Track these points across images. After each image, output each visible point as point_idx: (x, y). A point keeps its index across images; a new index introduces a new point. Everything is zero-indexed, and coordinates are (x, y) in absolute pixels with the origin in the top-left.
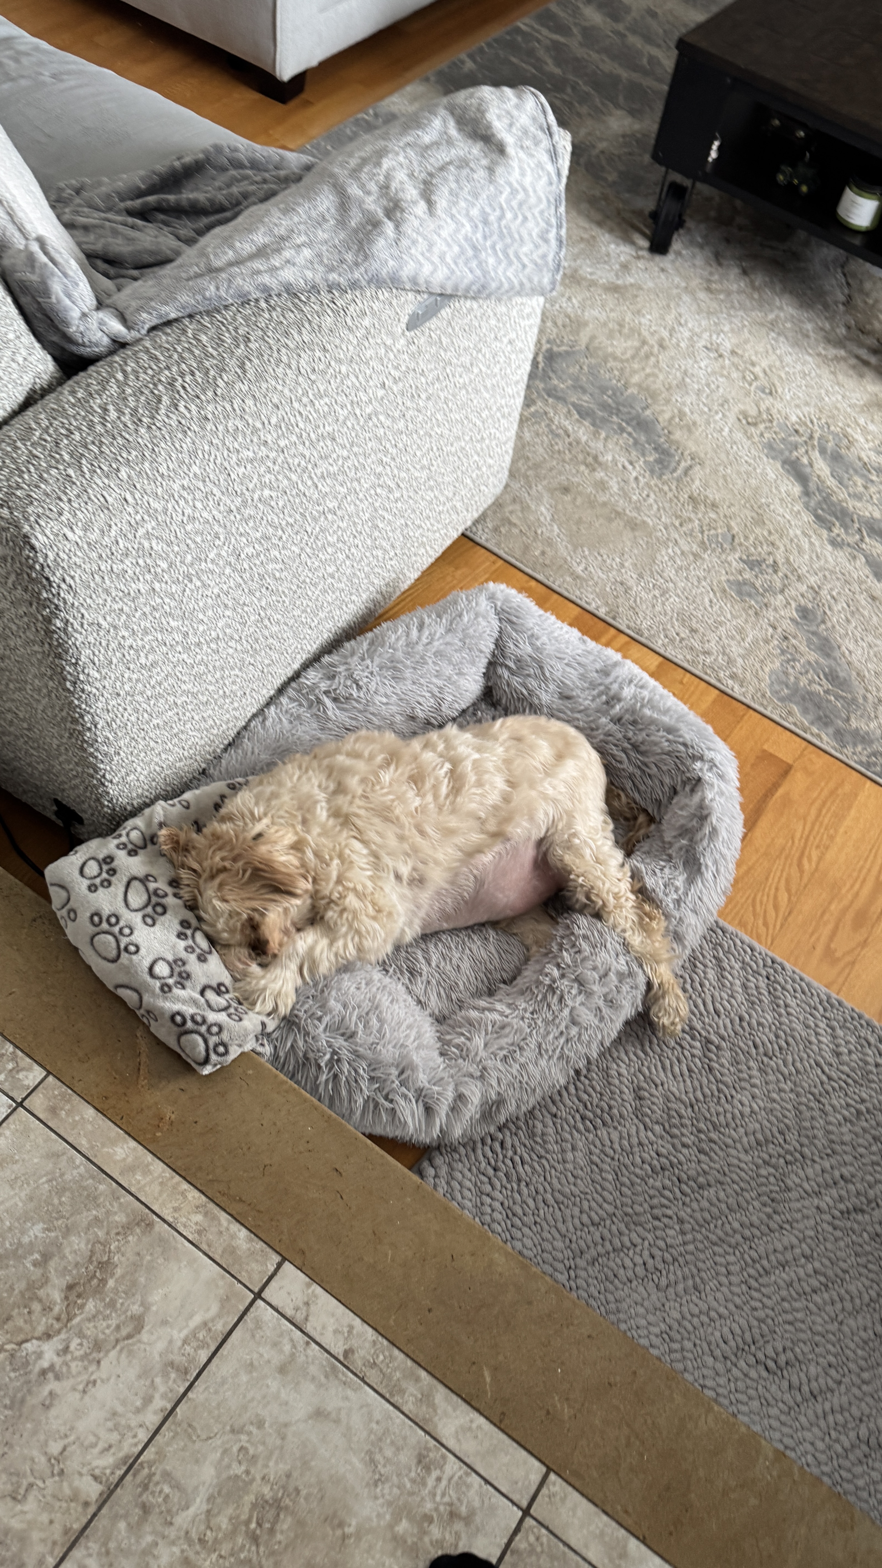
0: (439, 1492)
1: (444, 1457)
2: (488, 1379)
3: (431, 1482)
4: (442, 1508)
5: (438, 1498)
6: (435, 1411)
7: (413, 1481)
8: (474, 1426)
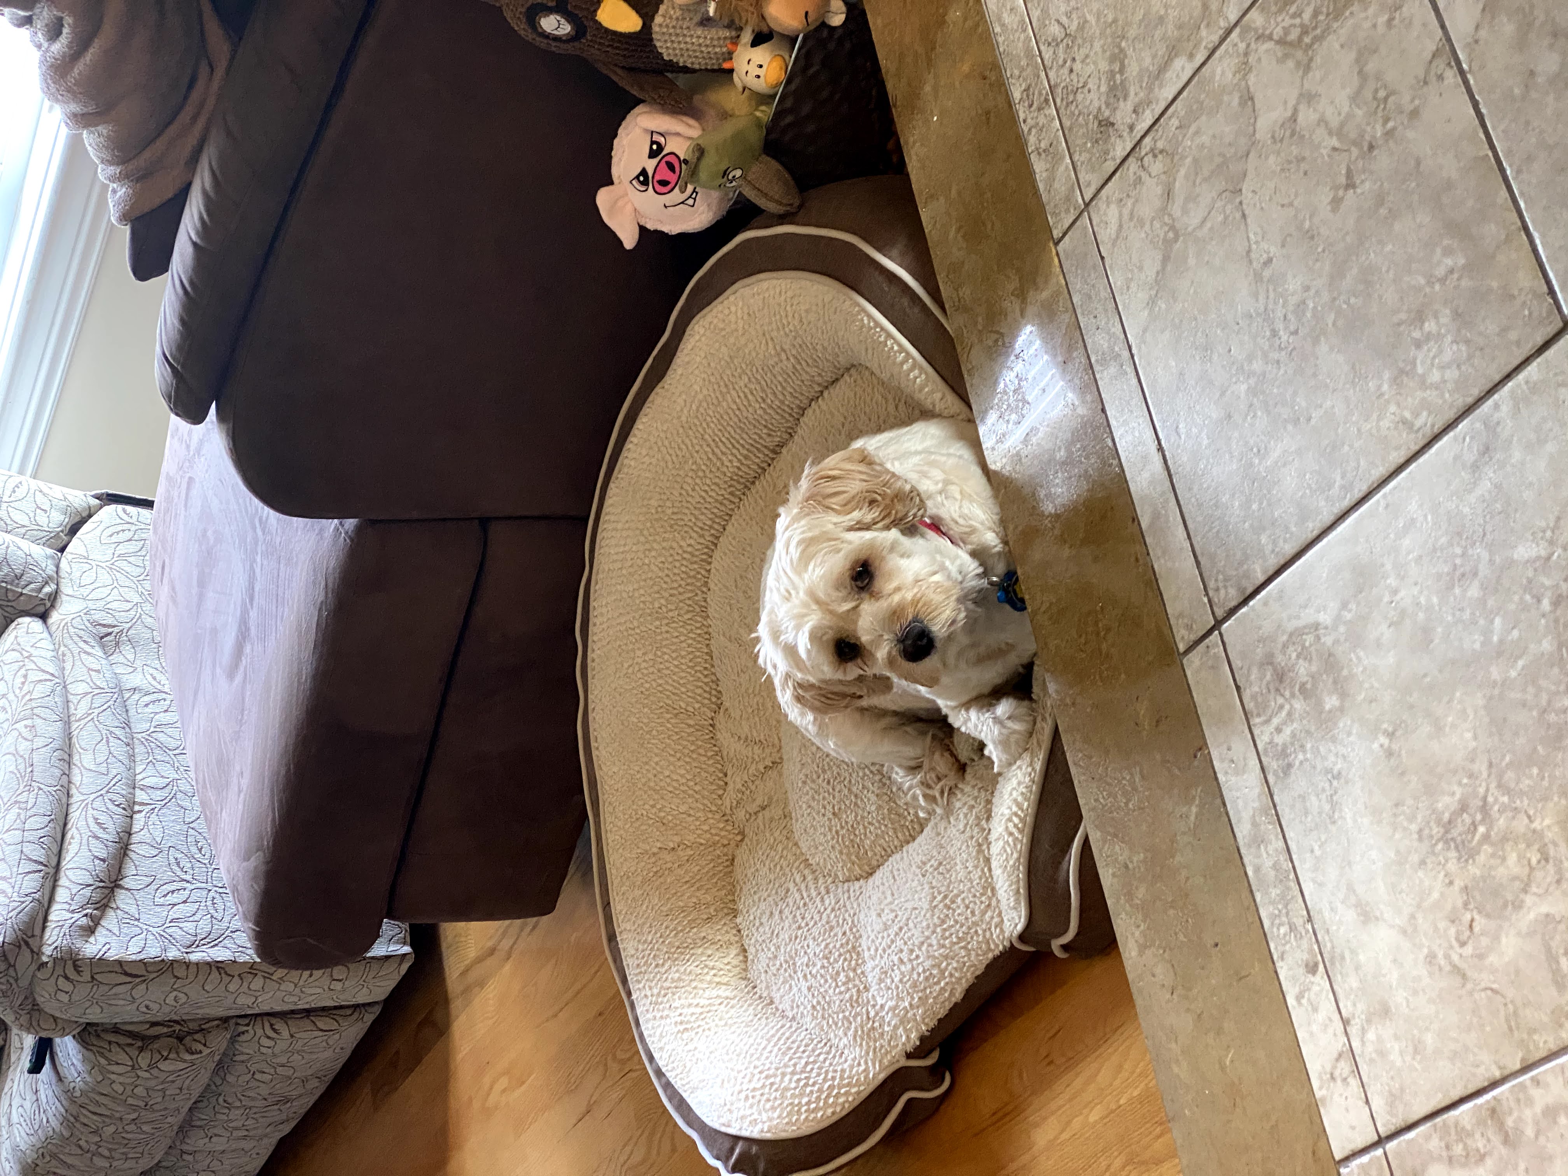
0: (1284, 714)
1: (1267, 753)
2: (1194, 809)
3: (1287, 733)
4: (1287, 693)
5: (1287, 708)
6: (1254, 816)
7: (1303, 748)
8: (1226, 765)
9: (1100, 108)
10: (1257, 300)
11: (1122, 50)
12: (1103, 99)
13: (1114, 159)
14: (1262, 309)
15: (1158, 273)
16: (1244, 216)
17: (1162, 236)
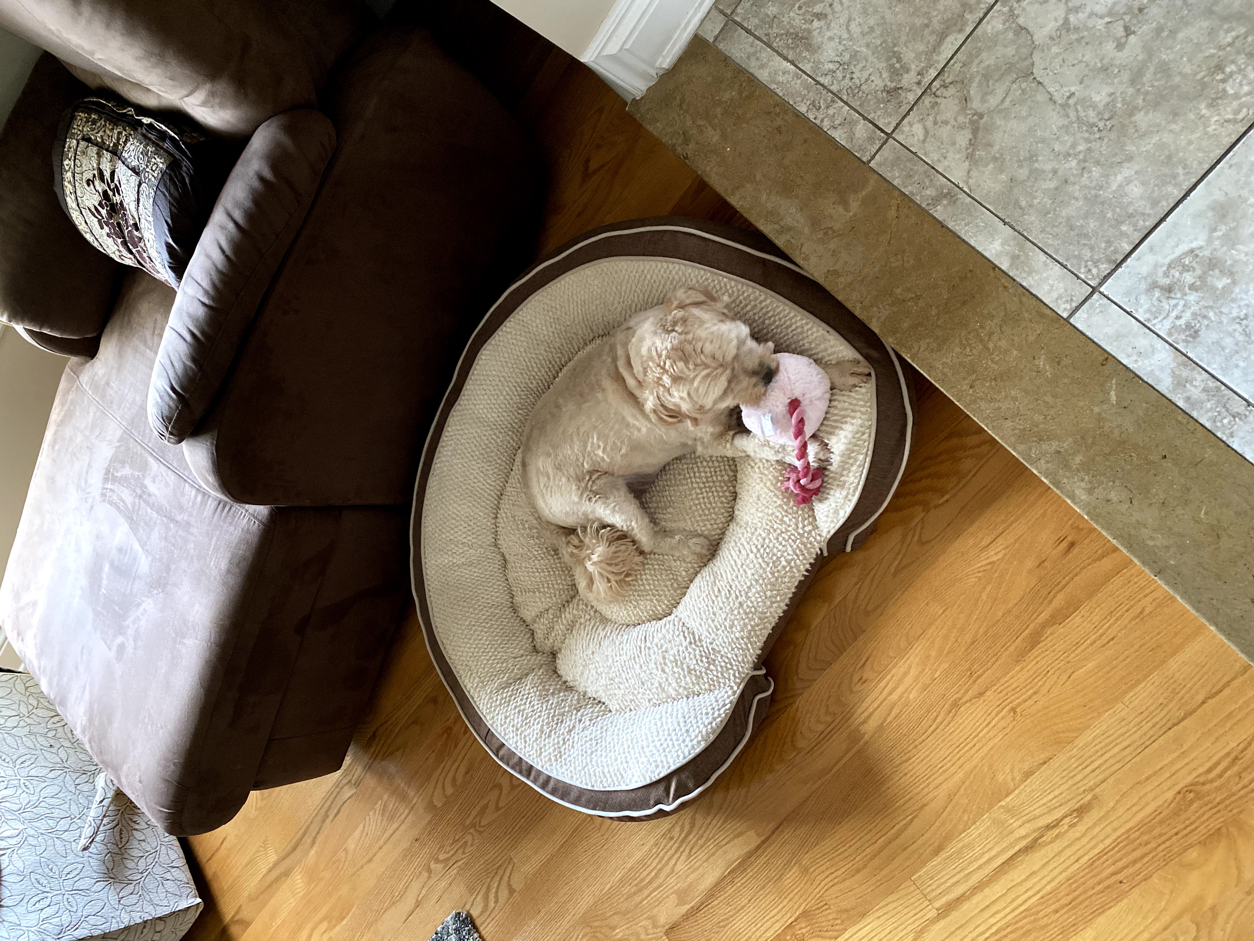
0: (1180, 308)
1: (1170, 334)
2: (1113, 393)
3: (1187, 316)
4: (1179, 295)
5: (1182, 303)
6: (1173, 372)
7: (1205, 317)
8: (1134, 358)
9: (886, 85)
10: (1068, 117)
11: (895, 52)
12: (887, 80)
13: (909, 103)
14: (1074, 119)
15: (970, 140)
16: (1040, 83)
17: (967, 121)
